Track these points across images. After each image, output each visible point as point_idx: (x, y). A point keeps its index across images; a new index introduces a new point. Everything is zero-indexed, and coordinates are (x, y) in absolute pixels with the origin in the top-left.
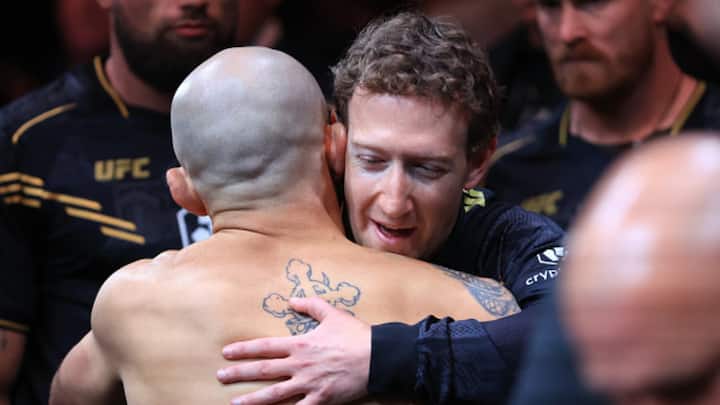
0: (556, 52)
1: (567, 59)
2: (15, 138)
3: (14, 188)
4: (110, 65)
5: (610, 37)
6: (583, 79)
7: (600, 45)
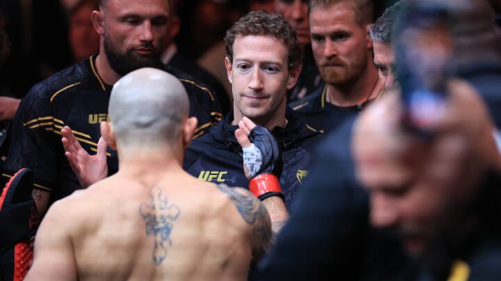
0: (321, 62)
1: (326, 65)
2: (52, 99)
3: (50, 123)
4: (98, 59)
5: (348, 55)
6: (334, 75)
7: (343, 59)
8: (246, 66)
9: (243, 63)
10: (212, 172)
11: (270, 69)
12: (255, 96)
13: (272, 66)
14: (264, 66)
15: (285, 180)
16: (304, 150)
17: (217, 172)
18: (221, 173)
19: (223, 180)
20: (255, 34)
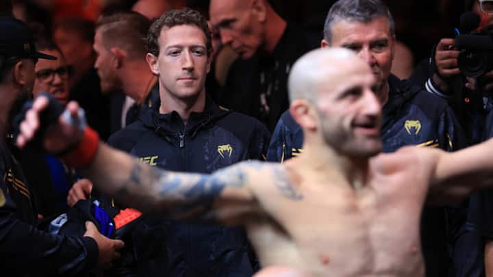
8: (177, 51)
9: (174, 49)
10: (146, 158)
11: (198, 52)
12: (189, 76)
13: (199, 49)
14: (192, 49)
15: (209, 156)
16: (220, 129)
17: (149, 158)
18: (153, 158)
19: (155, 164)
20: (181, 24)
